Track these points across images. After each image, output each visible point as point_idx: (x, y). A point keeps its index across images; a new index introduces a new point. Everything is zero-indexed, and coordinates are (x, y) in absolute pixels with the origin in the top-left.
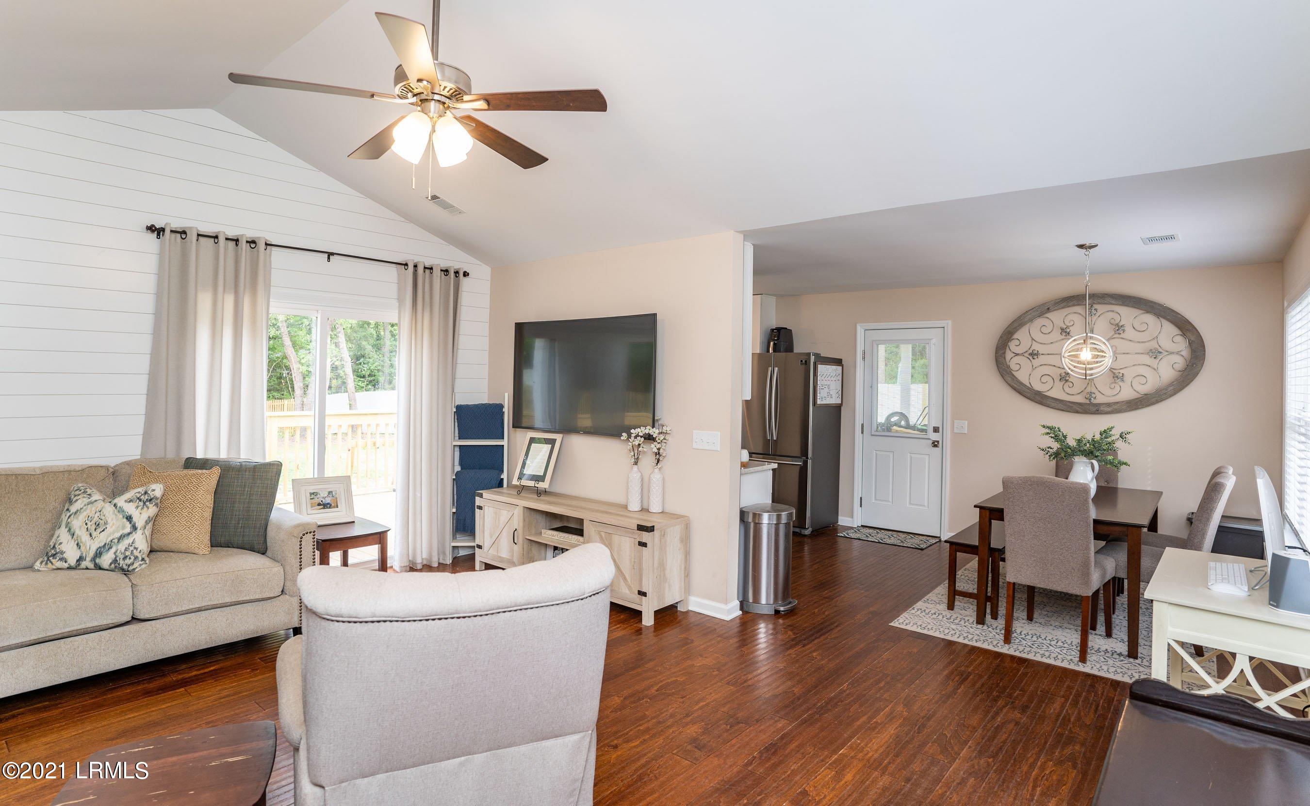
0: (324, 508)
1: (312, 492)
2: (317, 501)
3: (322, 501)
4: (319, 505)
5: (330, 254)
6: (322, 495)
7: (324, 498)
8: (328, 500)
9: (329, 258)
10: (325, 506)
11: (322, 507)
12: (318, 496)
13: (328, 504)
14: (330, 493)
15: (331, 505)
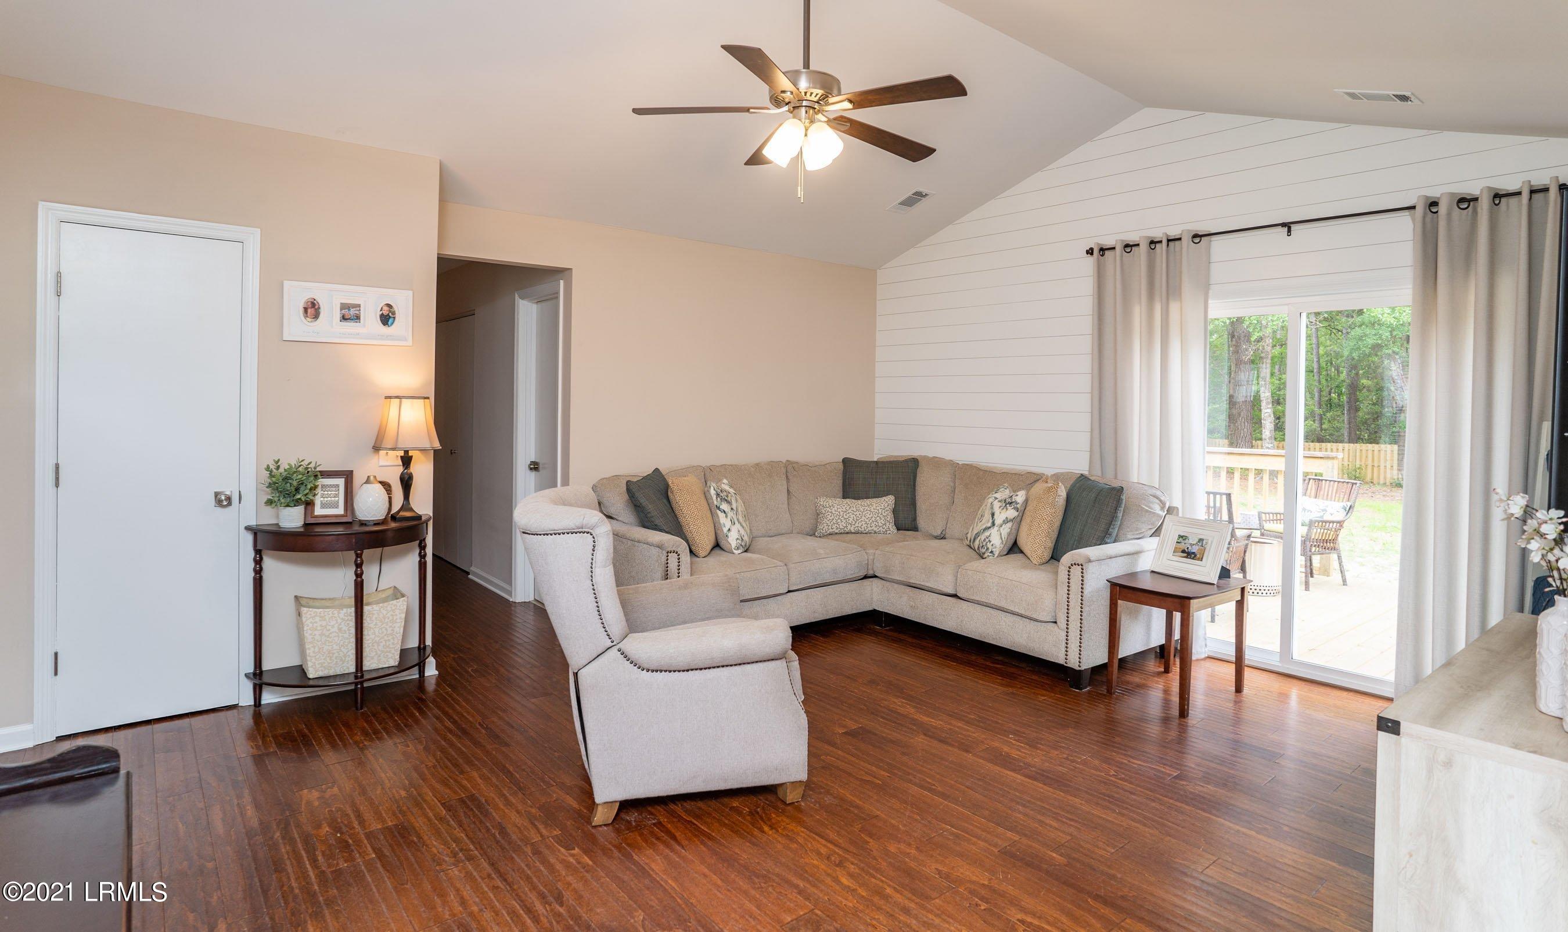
0: (1187, 557)
1: (1182, 534)
2: (1183, 546)
3: (1188, 548)
4: (1183, 551)
5: (1288, 226)
6: (1191, 541)
7: (1192, 545)
8: (1195, 549)
9: (1289, 231)
10: (1189, 555)
11: (1185, 555)
12: (1186, 541)
13: (1194, 553)
14: (1201, 540)
15: (1195, 556)
